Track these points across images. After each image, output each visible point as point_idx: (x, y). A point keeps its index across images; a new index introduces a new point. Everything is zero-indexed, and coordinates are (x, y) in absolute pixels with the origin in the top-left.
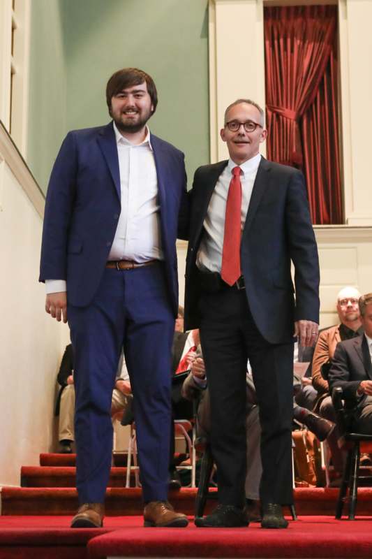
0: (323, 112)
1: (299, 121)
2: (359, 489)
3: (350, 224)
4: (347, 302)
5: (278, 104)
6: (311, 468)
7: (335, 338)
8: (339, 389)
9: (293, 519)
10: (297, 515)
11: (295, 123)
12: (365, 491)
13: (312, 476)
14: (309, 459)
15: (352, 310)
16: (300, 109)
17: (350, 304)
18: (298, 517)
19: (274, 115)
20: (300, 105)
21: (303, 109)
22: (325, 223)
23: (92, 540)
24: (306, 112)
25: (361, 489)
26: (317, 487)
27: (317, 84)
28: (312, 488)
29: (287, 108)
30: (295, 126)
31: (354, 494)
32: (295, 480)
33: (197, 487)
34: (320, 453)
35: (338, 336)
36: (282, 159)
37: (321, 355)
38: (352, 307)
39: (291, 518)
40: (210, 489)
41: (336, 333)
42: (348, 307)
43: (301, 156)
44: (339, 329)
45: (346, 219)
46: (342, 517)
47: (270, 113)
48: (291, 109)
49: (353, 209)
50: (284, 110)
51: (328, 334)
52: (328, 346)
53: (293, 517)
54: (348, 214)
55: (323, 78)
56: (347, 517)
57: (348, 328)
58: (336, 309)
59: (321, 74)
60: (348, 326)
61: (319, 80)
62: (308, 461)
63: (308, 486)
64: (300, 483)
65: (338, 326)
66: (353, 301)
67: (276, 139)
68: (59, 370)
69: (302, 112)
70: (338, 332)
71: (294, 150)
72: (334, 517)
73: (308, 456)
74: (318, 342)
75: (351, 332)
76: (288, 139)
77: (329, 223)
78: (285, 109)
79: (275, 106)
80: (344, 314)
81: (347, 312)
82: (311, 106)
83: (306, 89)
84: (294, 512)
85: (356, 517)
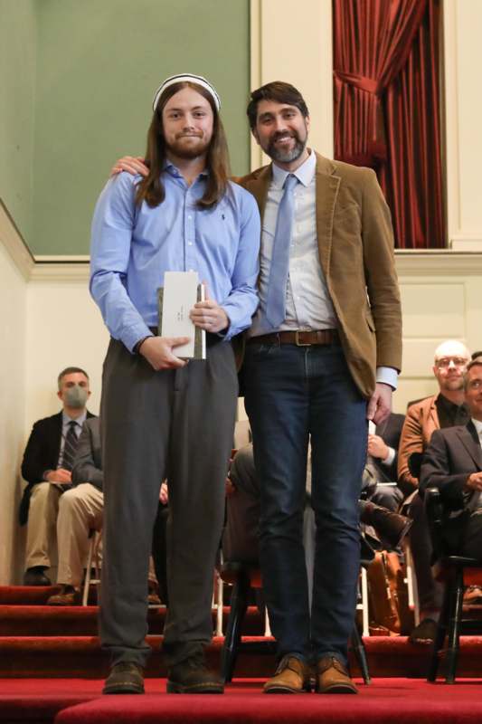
0: (417, 81)
1: (383, 95)
2: (461, 638)
3: (455, 249)
4: (448, 363)
5: (351, 69)
6: (393, 608)
7: (430, 415)
8: (434, 490)
9: (365, 683)
10: (372, 676)
11: (375, 97)
12: (472, 641)
13: (395, 619)
14: (391, 593)
15: (454, 373)
16: (385, 77)
17: (452, 365)
18: (373, 679)
19: (346, 85)
20: (383, 72)
21: (388, 77)
22: (418, 246)
23: (61, 712)
24: (393, 82)
25: (465, 639)
26: (402, 635)
27: (409, 41)
28: (394, 636)
29: (364, 75)
30: (376, 102)
31: (454, 646)
32: (370, 625)
33: (224, 634)
34: (406, 586)
35: (434, 413)
36: (356, 151)
37: (411, 441)
38: (455, 370)
39: (361, 680)
40: (243, 638)
41: (432, 408)
42: (450, 370)
43: (384, 147)
44: (436, 402)
45: (449, 242)
46: (437, 680)
47: (339, 83)
48: (370, 77)
49: (460, 227)
50: (360, 79)
51: (422, 410)
52: (421, 429)
53: (365, 679)
54: (453, 233)
55: (417, 33)
56: (444, 680)
57: (449, 401)
58: (433, 374)
59: (414, 27)
60: (450, 398)
61: (412, 35)
62: (390, 597)
63: (388, 634)
64: (378, 629)
65: (435, 398)
66: (457, 361)
67: (348, 121)
68: (22, 458)
69: (386, 83)
70: (434, 406)
71: (375, 138)
72: (426, 680)
73: (388, 589)
74: (406, 422)
75: (455, 407)
76: (366, 122)
77: (425, 247)
78: (361, 76)
79: (347, 72)
80: (444, 380)
81: (447, 377)
82: (400, 72)
83: (392, 49)
84: (367, 672)
85: (457, 680)
